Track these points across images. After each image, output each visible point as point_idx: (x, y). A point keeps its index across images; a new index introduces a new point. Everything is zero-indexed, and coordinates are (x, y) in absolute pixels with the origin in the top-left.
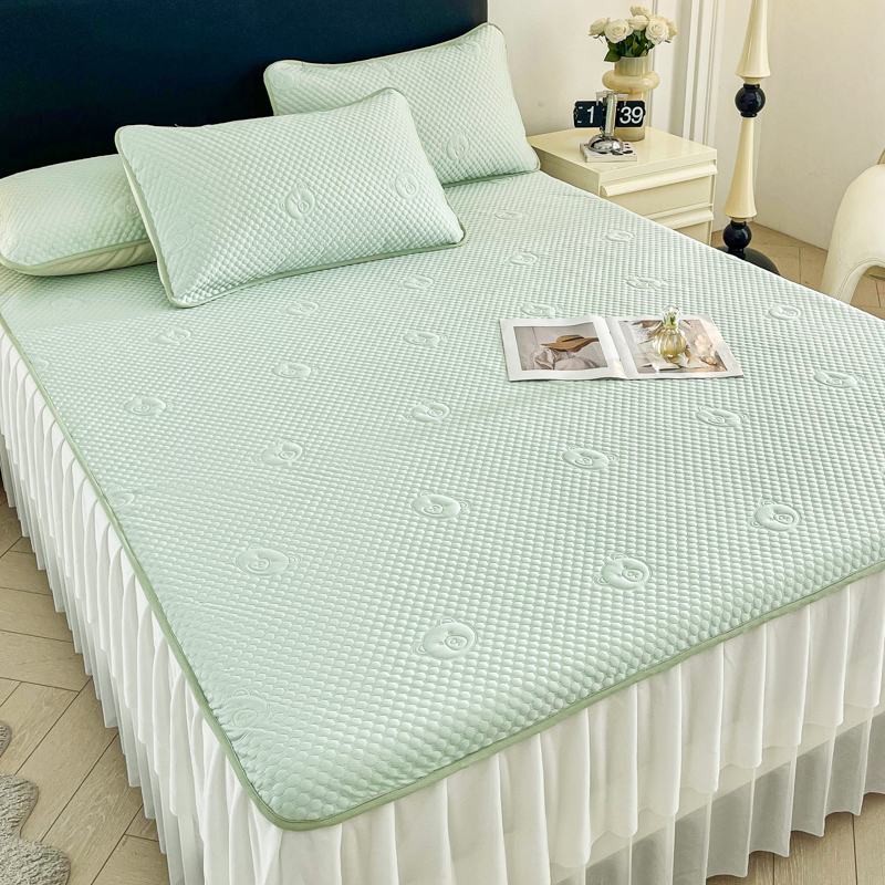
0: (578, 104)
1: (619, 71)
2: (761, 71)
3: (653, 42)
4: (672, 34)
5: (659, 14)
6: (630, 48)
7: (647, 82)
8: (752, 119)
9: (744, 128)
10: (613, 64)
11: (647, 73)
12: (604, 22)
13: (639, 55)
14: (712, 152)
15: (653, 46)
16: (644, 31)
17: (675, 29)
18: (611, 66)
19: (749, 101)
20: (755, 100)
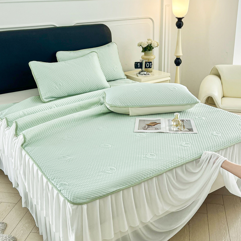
0: (135, 63)
1: (145, 55)
2: (180, 54)
3: (153, 47)
4: (158, 45)
5: (155, 40)
6: (148, 49)
7: (152, 57)
8: (179, 66)
9: (177, 69)
10: (144, 53)
11: (152, 55)
12: (141, 42)
13: (150, 51)
14: (169, 74)
15: (153, 48)
16: (151, 44)
17: (159, 44)
18: (143, 53)
19: (178, 62)
20: (179, 62)
